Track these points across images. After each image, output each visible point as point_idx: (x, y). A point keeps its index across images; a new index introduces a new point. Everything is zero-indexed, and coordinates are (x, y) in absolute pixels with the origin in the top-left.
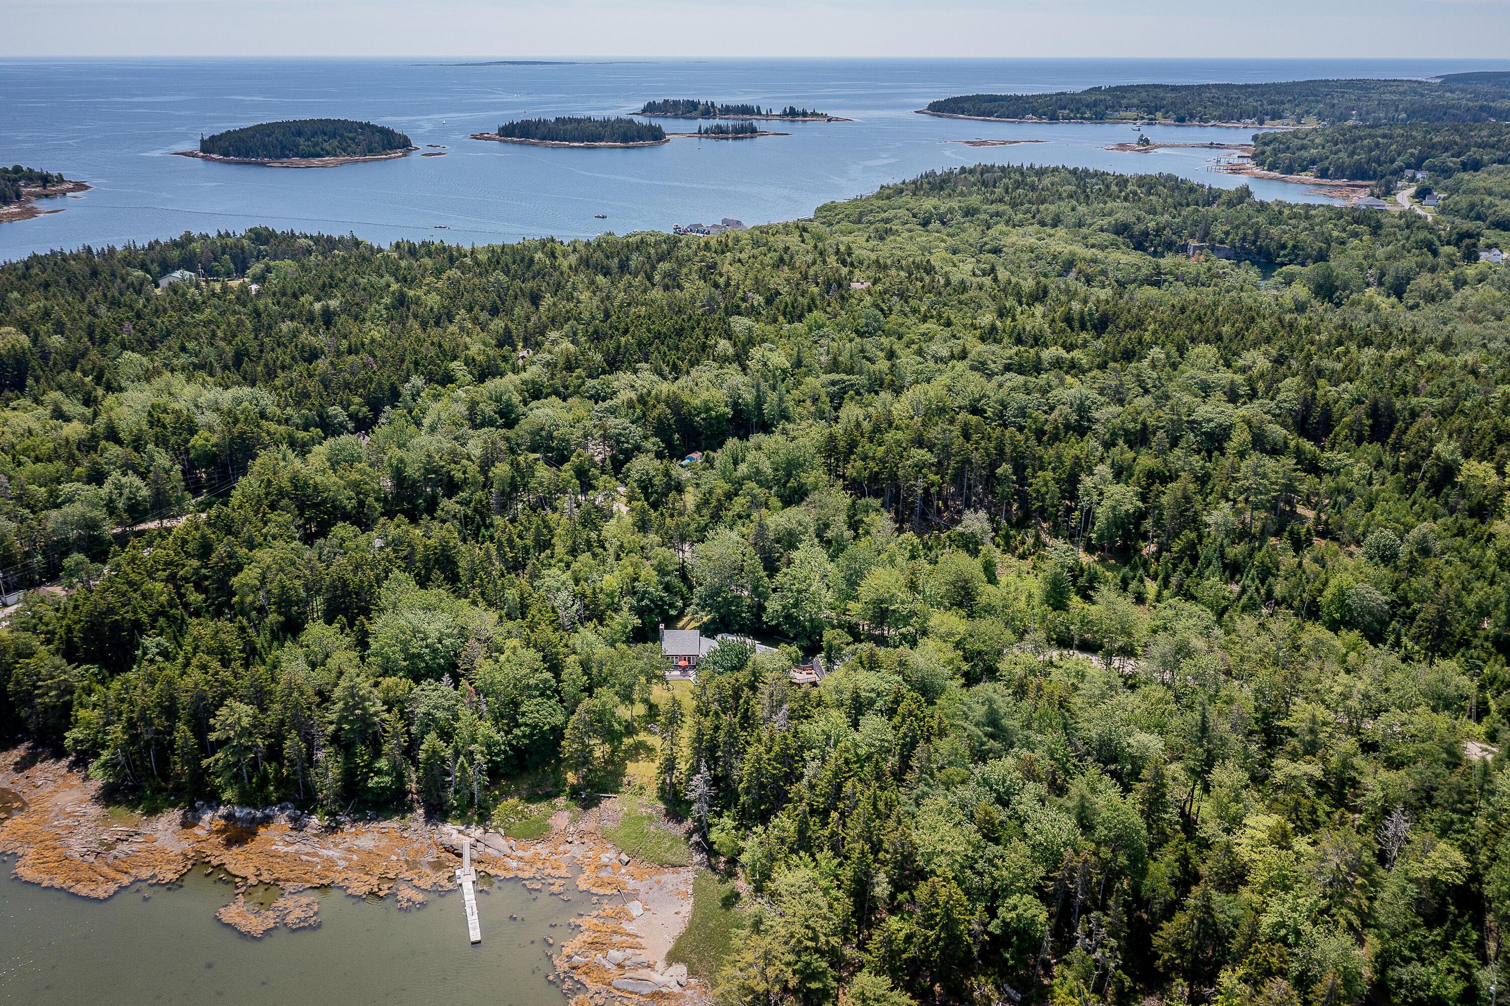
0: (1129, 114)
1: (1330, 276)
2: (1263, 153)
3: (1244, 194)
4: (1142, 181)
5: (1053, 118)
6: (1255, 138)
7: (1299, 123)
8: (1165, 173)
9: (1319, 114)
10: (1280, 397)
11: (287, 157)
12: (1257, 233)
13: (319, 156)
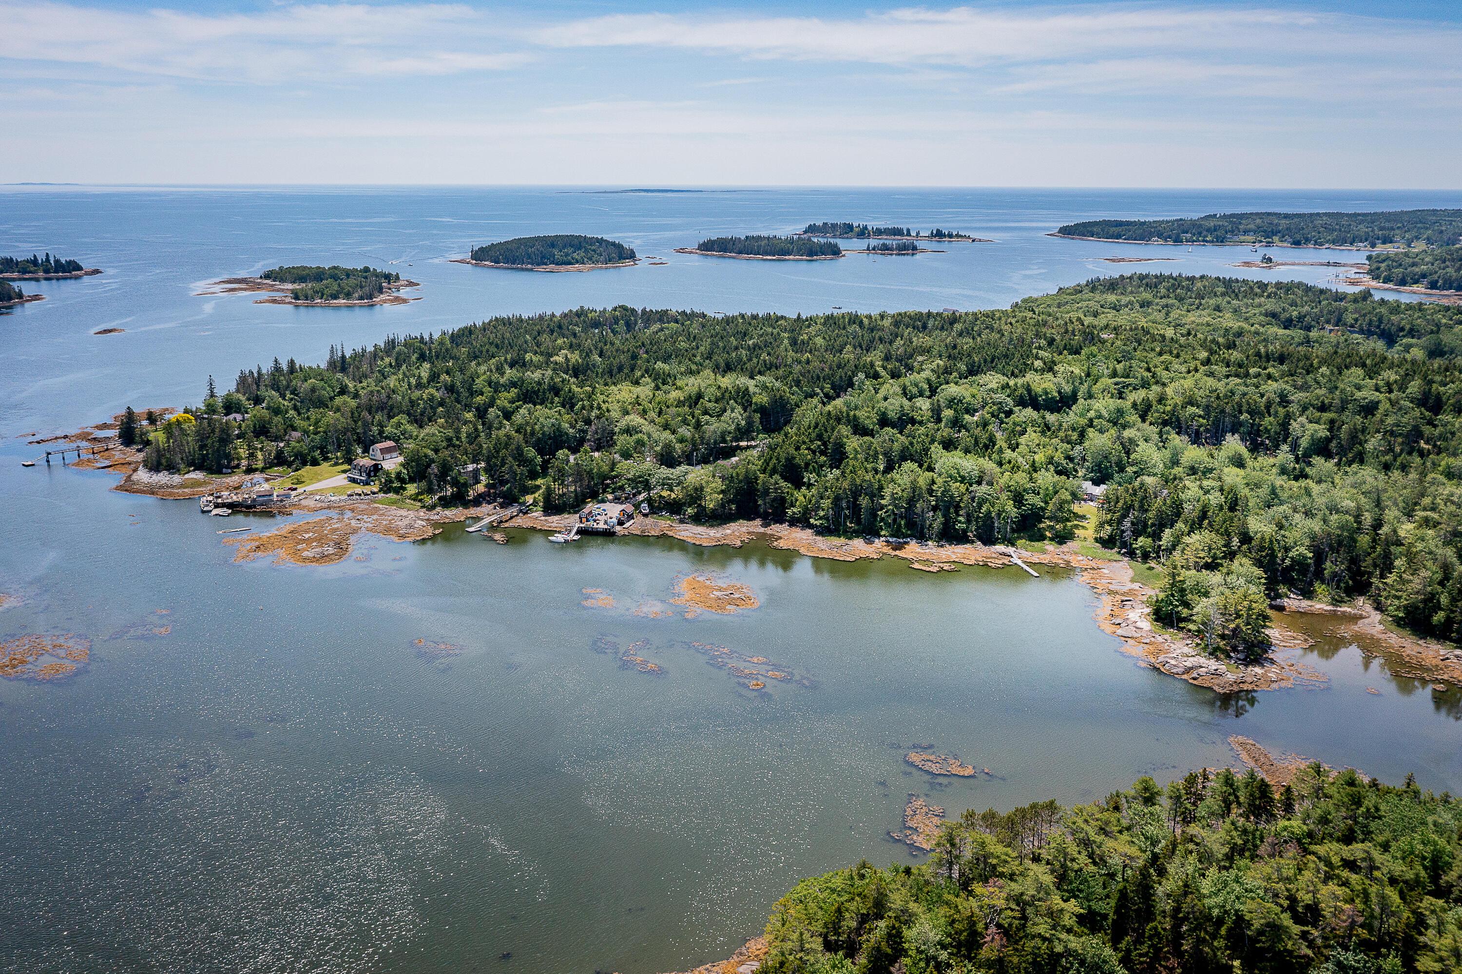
0: (1246, 238)
1: (1439, 344)
2: (1378, 268)
3: (1366, 295)
4: (1279, 286)
5: (1178, 241)
6: (1369, 258)
7: (1409, 246)
8: (1296, 281)
9: (1428, 239)
10: (1408, 391)
11: (546, 264)
12: (1380, 320)
13: (570, 263)
